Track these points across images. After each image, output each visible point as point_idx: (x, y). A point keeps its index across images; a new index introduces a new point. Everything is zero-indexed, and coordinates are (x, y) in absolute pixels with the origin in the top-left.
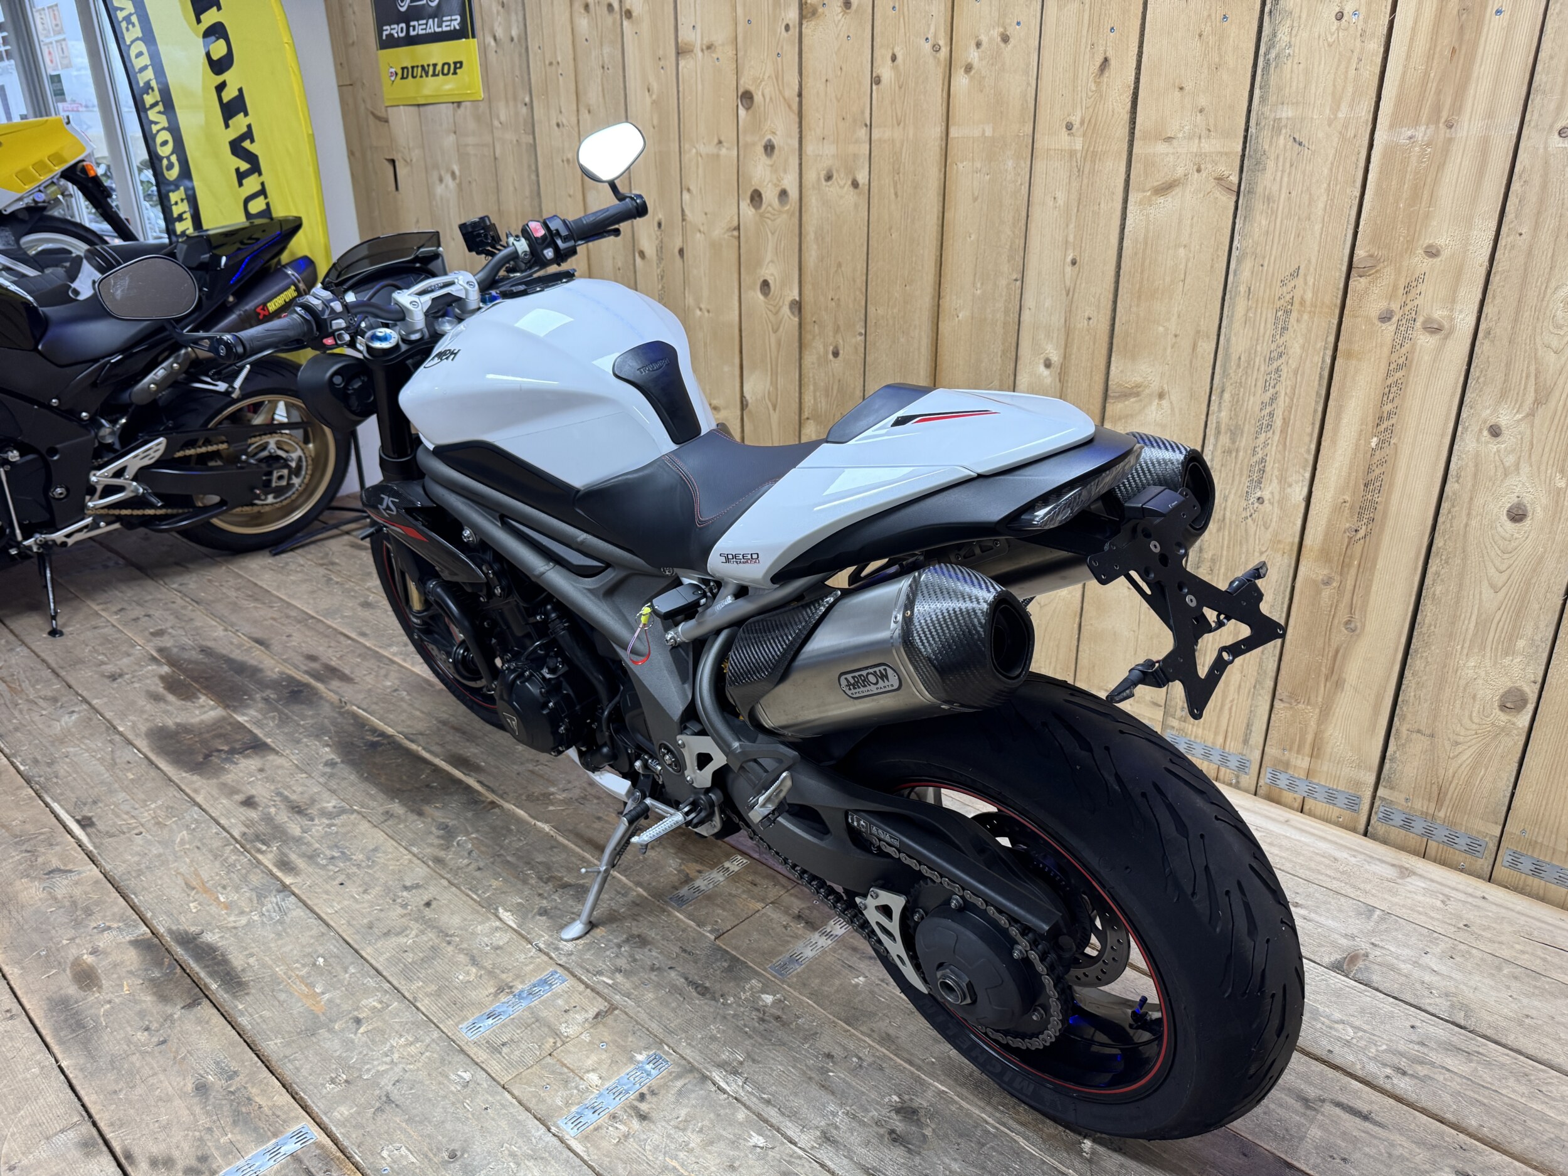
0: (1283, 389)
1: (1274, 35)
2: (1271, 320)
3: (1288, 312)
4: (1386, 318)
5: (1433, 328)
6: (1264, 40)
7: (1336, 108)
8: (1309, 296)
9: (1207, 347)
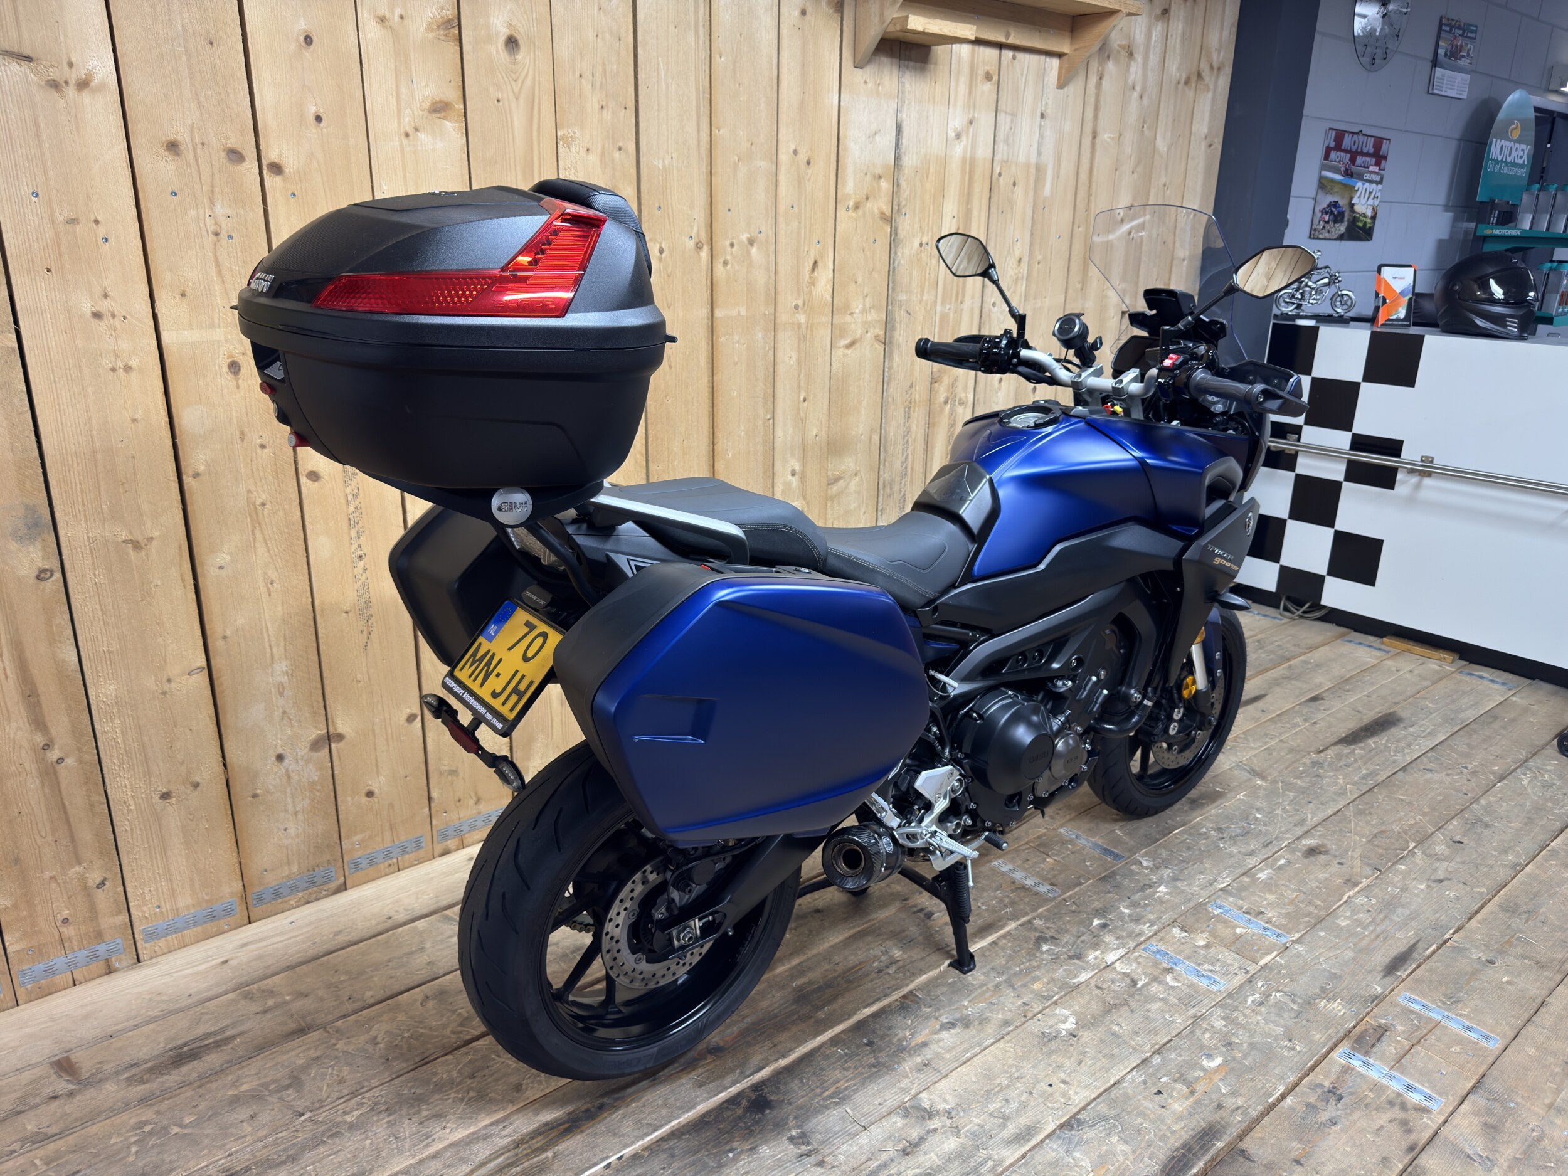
0: (909, 452)
1: (896, 253)
2: (903, 415)
3: (909, 408)
4: (946, 402)
5: (962, 403)
6: (892, 255)
7: (922, 295)
8: (917, 396)
9: (876, 438)
